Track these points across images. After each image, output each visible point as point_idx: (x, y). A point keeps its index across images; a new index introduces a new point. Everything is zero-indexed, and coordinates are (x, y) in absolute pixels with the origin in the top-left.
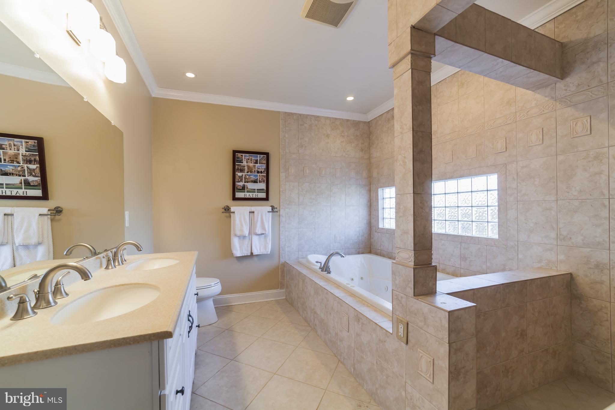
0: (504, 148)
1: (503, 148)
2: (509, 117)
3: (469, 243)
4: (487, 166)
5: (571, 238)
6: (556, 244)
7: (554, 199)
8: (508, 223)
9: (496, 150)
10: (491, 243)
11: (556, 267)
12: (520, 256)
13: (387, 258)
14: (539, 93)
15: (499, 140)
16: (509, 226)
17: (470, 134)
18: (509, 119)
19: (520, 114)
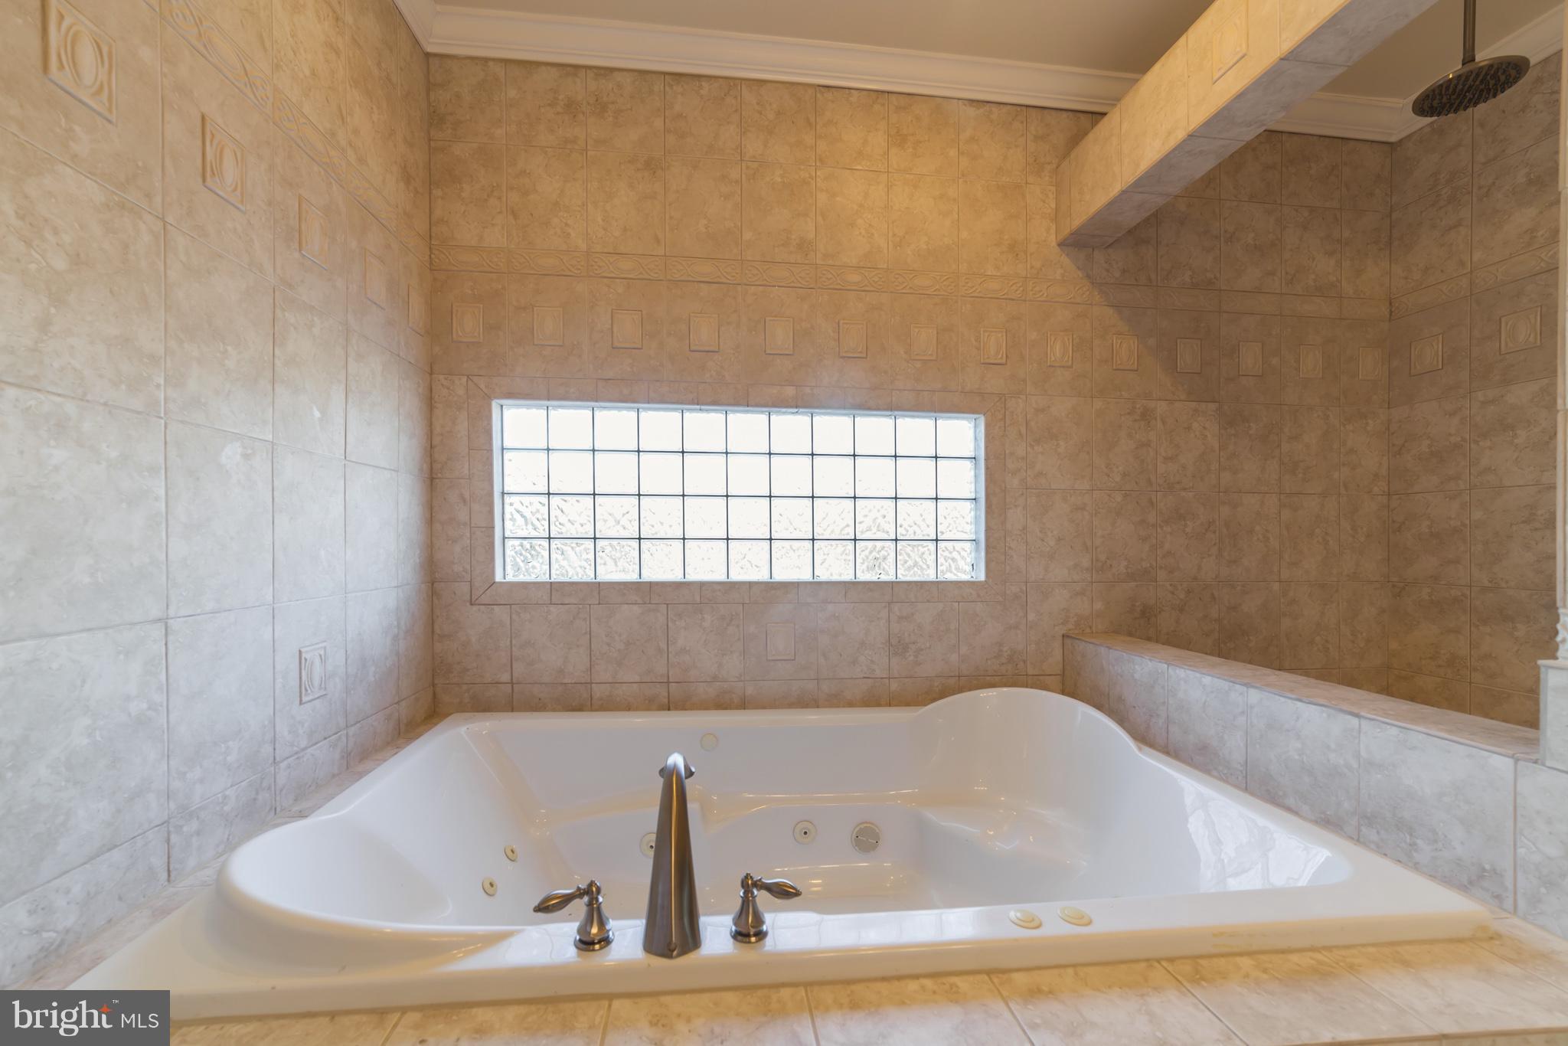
0: (1002, 356)
1: (1000, 356)
2: (1014, 282)
3: (913, 600)
4: (962, 392)
5: (1111, 566)
6: (1089, 579)
7: (1088, 487)
8: (1008, 539)
9: (986, 356)
10: (971, 594)
11: (1091, 628)
12: (1031, 616)
13: (554, 710)
14: (1067, 255)
15: (992, 332)
16: (1010, 548)
17: (921, 292)
18: (1014, 287)
19: (1035, 287)
